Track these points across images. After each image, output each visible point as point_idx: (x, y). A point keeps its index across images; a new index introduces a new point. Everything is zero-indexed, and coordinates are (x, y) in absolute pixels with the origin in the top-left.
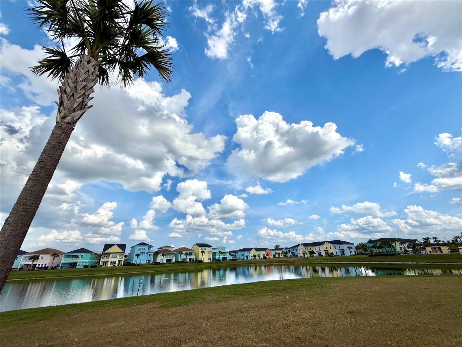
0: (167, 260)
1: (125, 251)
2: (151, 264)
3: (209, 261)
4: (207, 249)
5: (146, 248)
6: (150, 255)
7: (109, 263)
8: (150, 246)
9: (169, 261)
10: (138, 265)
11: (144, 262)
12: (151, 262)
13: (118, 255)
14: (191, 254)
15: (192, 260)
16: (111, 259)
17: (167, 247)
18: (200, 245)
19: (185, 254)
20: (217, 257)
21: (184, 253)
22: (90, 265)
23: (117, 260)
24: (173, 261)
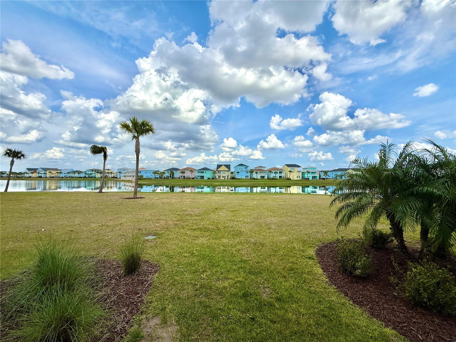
0: (262, 177)
1: (230, 170)
2: (248, 179)
3: (298, 179)
4: (296, 169)
5: (244, 167)
6: (247, 172)
7: (222, 177)
8: (247, 167)
9: (263, 177)
10: (239, 179)
11: (243, 177)
12: (249, 178)
13: (226, 172)
14: (281, 172)
15: (282, 177)
16: (222, 175)
17: (261, 167)
18: (289, 166)
19: (274, 173)
20: (306, 176)
21: (274, 171)
22: (211, 178)
23: (226, 175)
24: (266, 177)
